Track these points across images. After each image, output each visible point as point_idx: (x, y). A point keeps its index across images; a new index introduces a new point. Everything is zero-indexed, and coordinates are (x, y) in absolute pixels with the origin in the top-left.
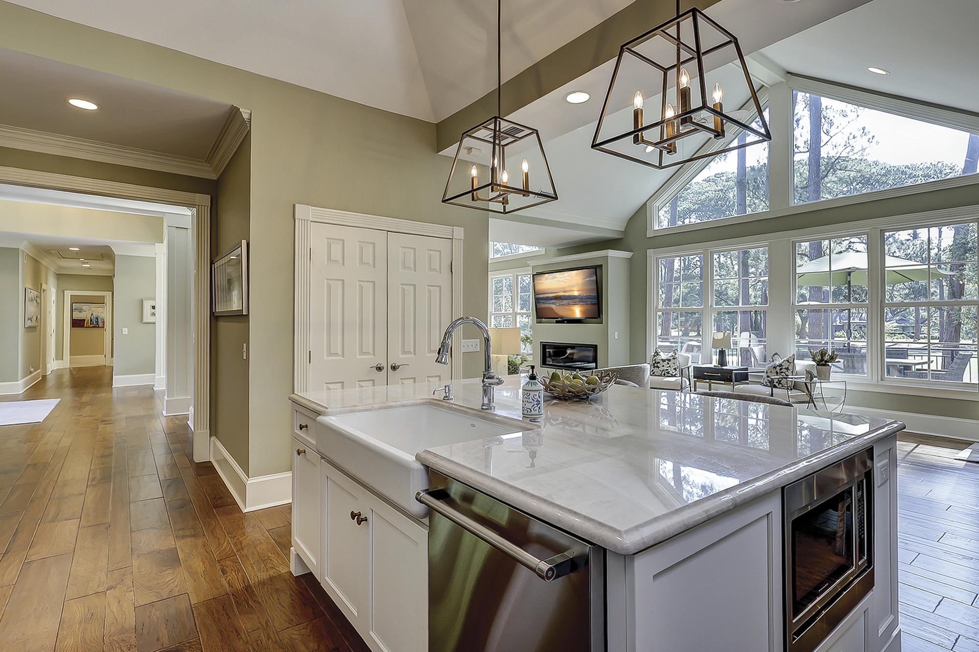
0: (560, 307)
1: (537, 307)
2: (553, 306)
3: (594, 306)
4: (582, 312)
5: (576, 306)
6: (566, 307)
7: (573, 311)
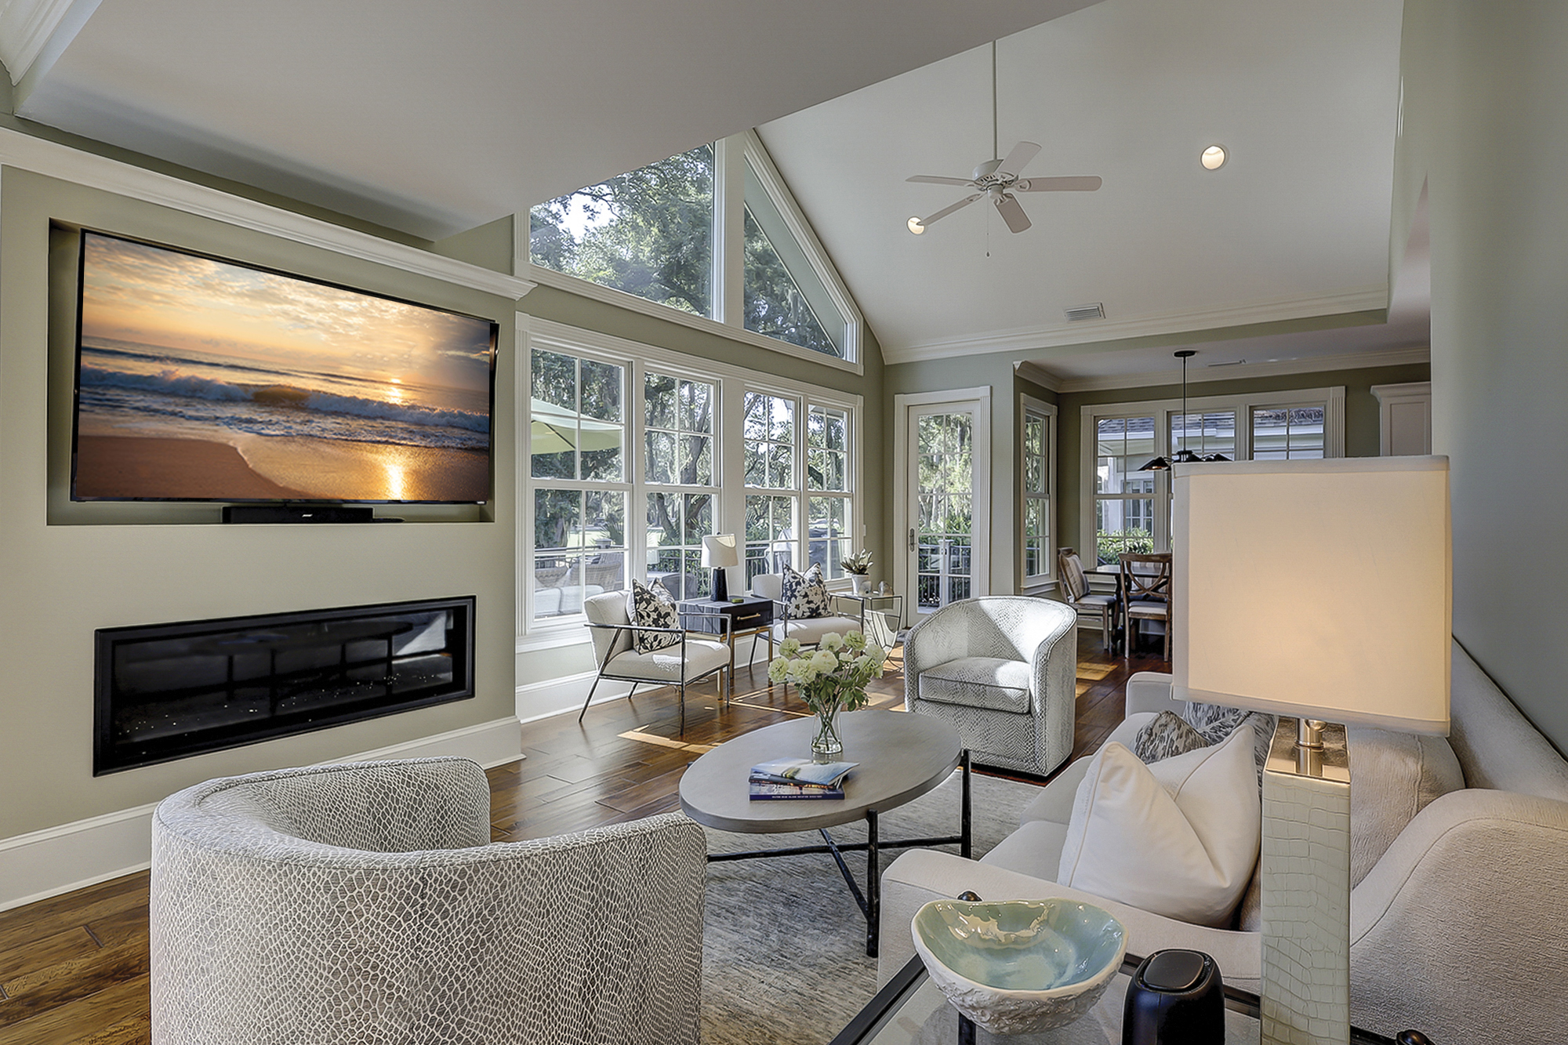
0: (293, 447)
1: (81, 431)
2: (240, 440)
3: (471, 456)
4: (418, 477)
5: (390, 448)
6: (328, 449)
7: (371, 472)
